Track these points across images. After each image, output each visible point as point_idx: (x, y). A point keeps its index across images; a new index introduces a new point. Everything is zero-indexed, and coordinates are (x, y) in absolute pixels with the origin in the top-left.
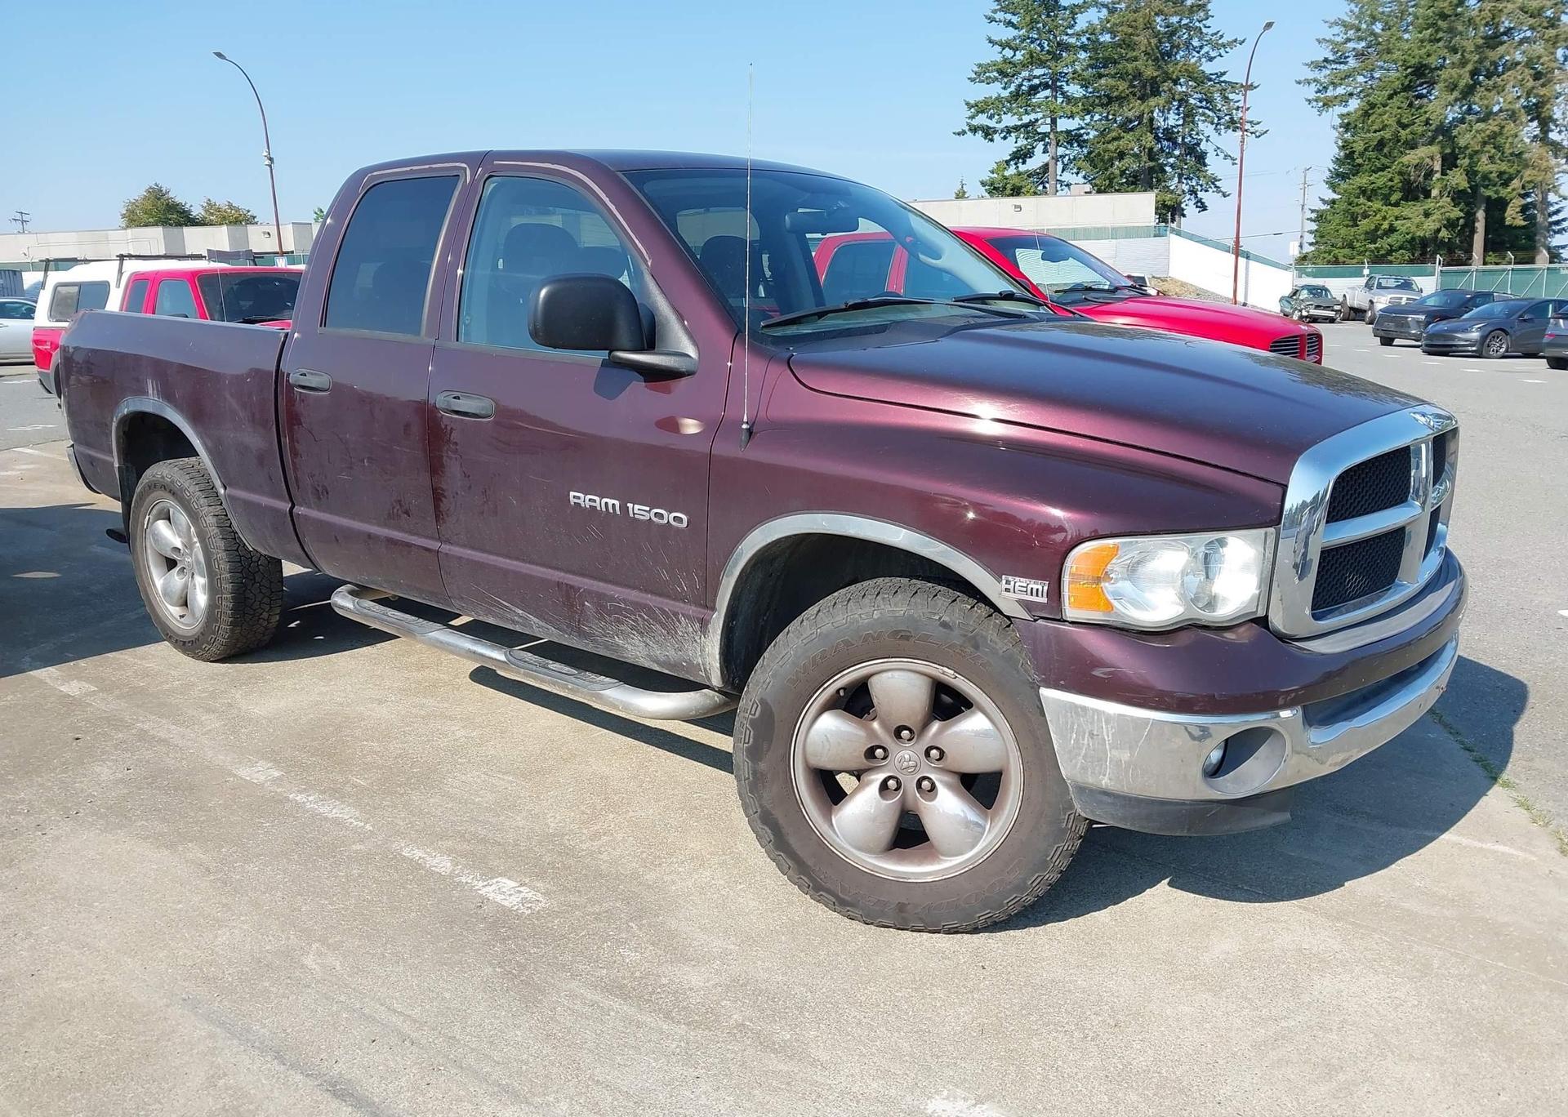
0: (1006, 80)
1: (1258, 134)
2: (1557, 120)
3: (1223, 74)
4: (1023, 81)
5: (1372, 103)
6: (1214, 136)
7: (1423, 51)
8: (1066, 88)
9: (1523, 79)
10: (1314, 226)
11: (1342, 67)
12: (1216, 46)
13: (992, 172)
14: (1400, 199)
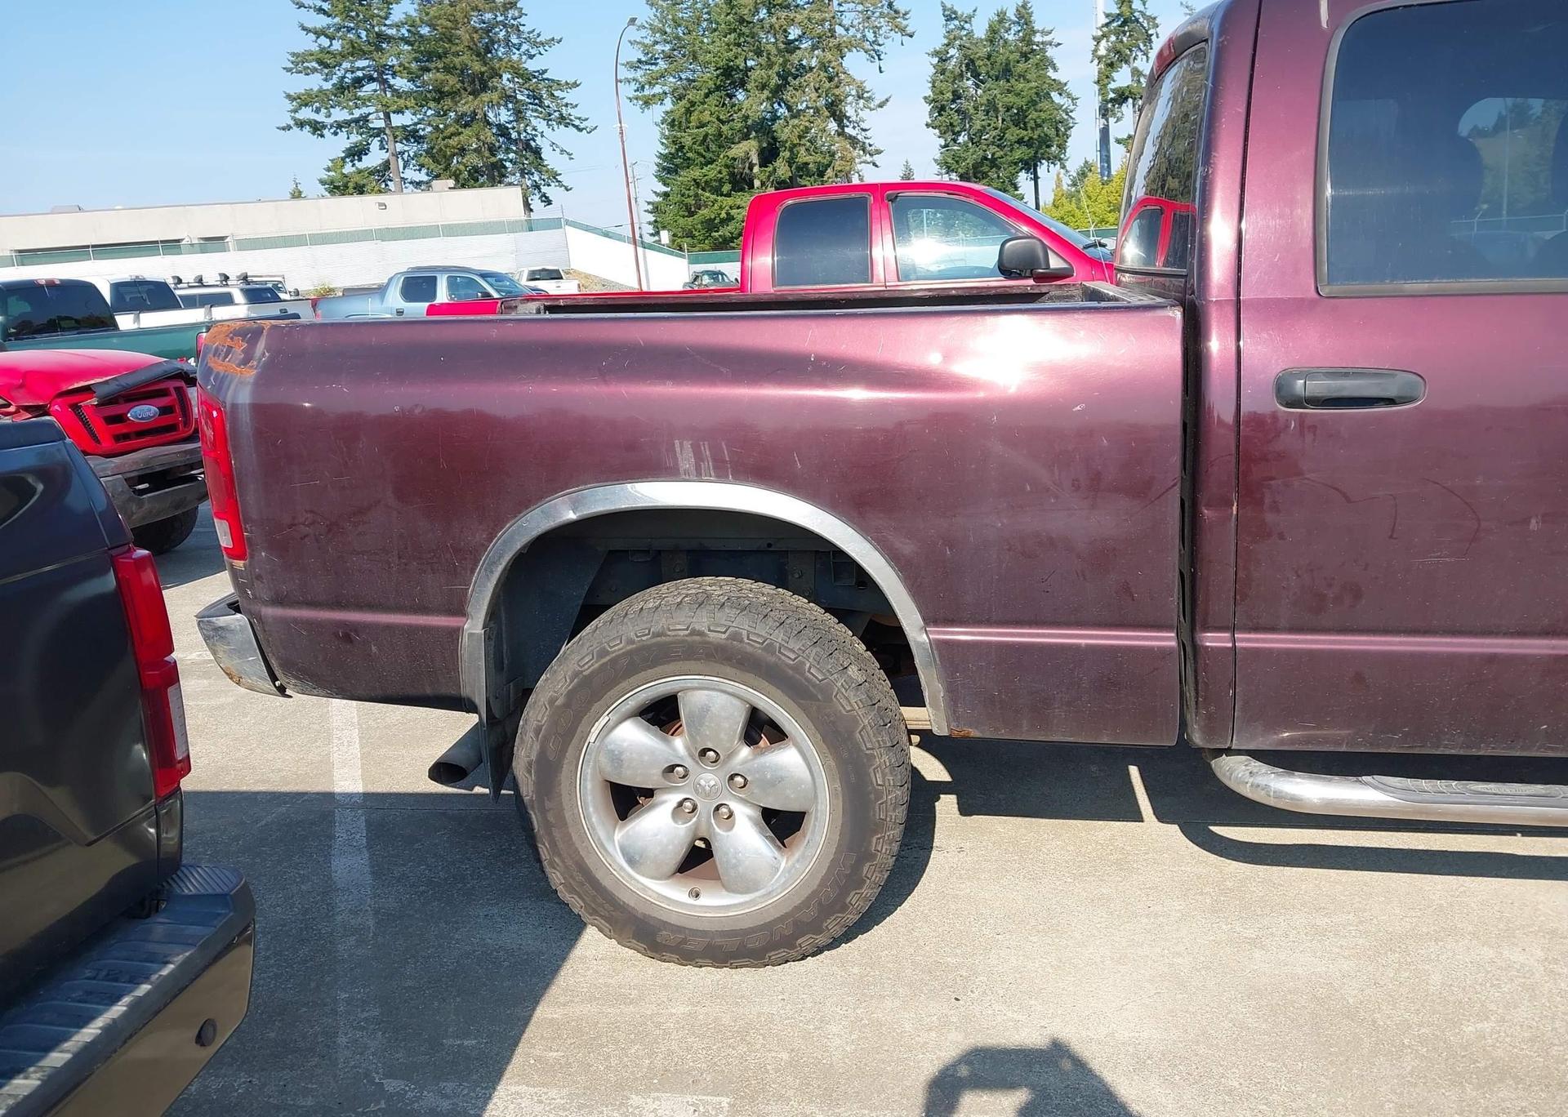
0: (326, 71)
1: (588, 130)
2: (850, 117)
3: (545, 71)
4: (346, 73)
5: (692, 102)
6: (547, 132)
7: (731, 54)
8: (392, 82)
9: (821, 81)
10: (651, 218)
11: (653, 67)
12: (535, 44)
13: (329, 170)
14: (731, 190)
